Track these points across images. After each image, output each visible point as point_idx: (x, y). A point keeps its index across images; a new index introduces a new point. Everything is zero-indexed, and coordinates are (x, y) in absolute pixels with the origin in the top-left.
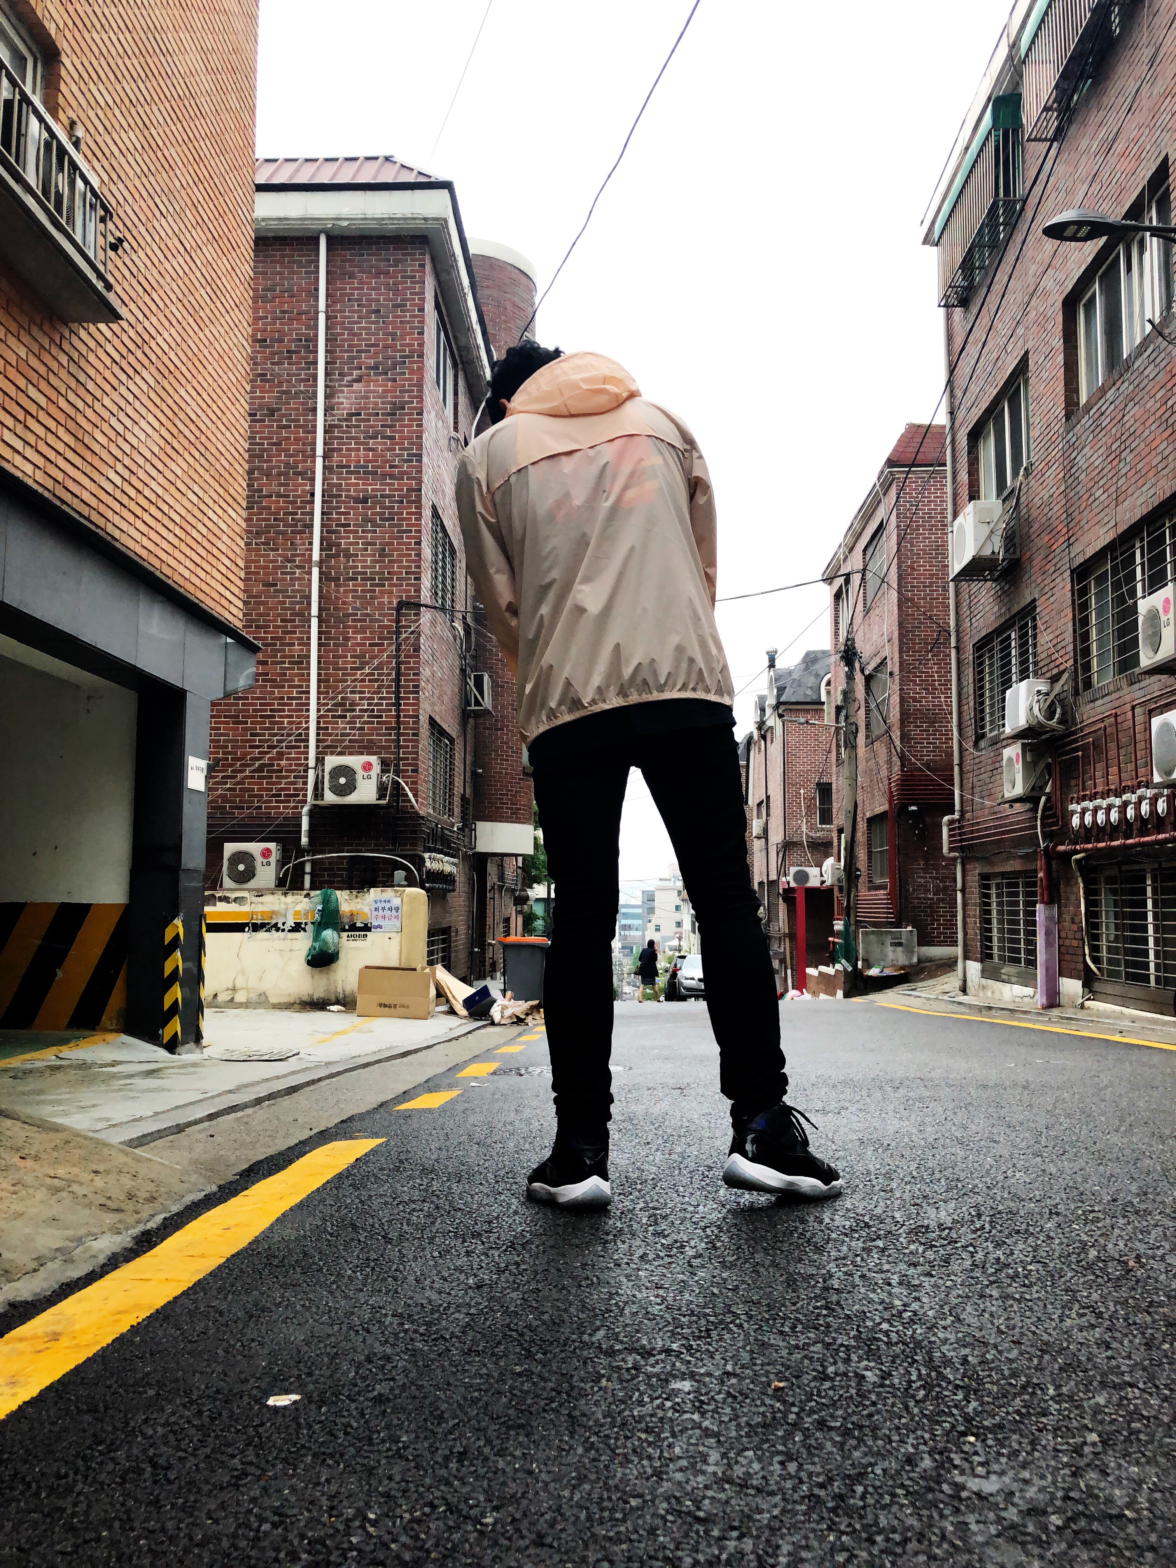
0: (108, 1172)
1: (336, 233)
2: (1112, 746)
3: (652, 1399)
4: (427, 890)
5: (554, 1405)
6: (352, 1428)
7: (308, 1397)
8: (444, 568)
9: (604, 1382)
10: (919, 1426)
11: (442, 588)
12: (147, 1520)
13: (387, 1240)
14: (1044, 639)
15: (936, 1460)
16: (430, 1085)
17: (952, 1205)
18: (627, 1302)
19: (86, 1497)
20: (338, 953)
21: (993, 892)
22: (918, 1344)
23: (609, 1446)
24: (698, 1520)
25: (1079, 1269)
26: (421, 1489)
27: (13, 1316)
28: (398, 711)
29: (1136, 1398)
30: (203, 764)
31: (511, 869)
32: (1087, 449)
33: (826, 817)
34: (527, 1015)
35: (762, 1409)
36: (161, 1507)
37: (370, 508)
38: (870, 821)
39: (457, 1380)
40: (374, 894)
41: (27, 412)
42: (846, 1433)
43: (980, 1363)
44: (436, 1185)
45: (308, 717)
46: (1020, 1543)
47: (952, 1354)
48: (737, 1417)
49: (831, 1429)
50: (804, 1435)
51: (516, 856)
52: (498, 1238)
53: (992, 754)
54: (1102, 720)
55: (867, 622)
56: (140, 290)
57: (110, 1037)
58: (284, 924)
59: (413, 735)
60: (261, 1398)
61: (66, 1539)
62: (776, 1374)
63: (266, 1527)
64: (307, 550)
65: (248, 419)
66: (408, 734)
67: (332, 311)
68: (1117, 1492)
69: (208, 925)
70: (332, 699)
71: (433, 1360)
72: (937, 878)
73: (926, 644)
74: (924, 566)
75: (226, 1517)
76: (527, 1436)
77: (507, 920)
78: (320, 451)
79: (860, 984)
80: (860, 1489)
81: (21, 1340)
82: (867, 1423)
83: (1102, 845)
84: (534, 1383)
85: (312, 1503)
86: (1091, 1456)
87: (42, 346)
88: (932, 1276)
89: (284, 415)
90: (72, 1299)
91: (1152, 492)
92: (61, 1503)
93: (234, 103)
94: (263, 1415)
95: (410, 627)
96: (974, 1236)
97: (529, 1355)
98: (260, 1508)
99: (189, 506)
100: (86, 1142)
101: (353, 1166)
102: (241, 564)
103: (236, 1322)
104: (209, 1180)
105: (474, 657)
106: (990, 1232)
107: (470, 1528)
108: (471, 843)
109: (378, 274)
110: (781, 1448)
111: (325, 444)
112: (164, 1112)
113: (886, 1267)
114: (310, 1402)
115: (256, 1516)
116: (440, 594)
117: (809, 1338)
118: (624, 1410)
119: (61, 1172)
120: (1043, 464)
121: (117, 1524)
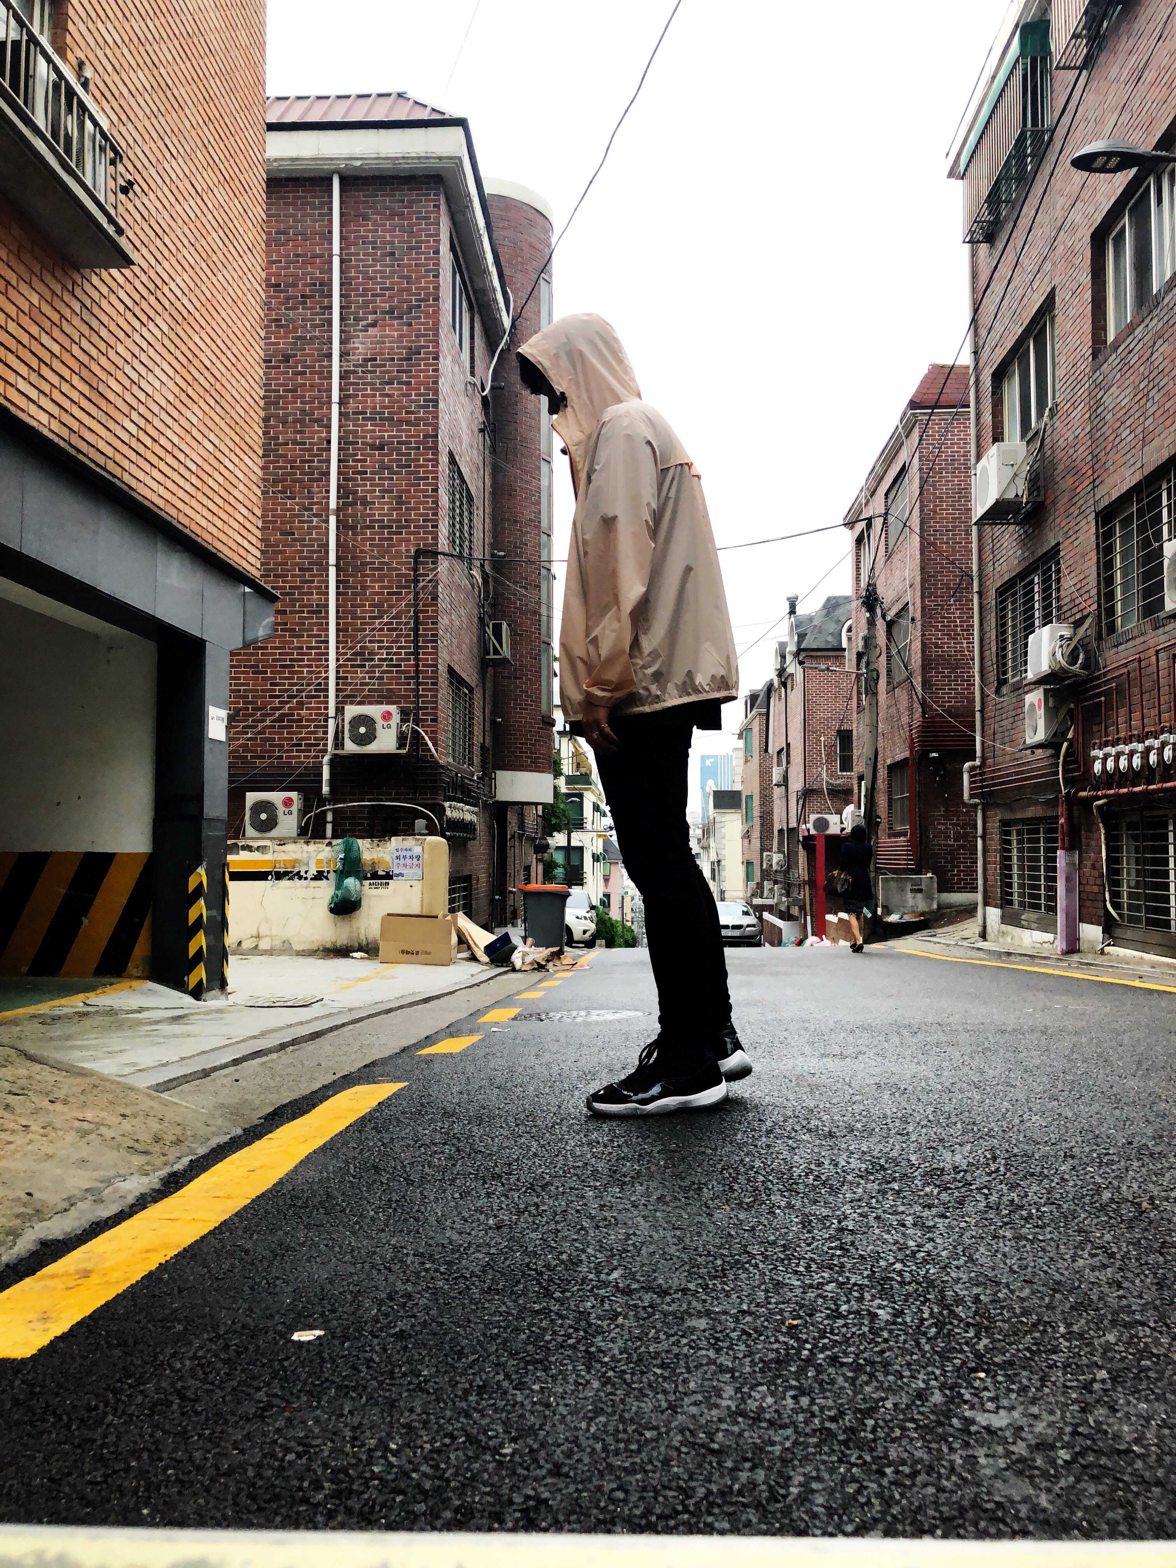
0: (135, 1116)
1: (348, 173)
2: (1136, 691)
3: (669, 1336)
4: (448, 839)
5: (571, 1341)
6: (374, 1362)
7: (331, 1333)
8: (461, 515)
9: (620, 1320)
10: (930, 1363)
11: (459, 537)
12: (175, 1450)
13: (409, 1182)
14: (1068, 583)
15: (946, 1395)
16: (452, 1031)
17: (968, 1147)
18: (644, 1243)
19: (116, 1429)
20: (360, 901)
21: (1014, 838)
22: (931, 1284)
23: (625, 1380)
24: (713, 1452)
25: (1093, 1211)
26: (442, 1421)
27: (45, 1254)
28: (417, 660)
29: (1145, 1336)
30: (223, 713)
31: (532, 818)
32: (1114, 388)
33: (847, 764)
34: (548, 961)
35: (775, 1346)
36: (188, 1439)
37: (386, 455)
38: (891, 768)
39: (478, 1317)
40: (395, 842)
41: (40, 359)
42: (857, 1368)
43: (993, 1301)
44: (457, 1128)
45: (327, 666)
46: (1028, 1477)
47: (964, 1292)
48: (751, 1354)
49: (843, 1364)
50: (816, 1370)
51: (536, 804)
52: (518, 1180)
53: (1014, 700)
54: (1125, 665)
55: (888, 567)
56: (152, 234)
57: (136, 984)
58: (306, 872)
59: (432, 684)
60: (286, 1333)
61: (96, 1470)
62: (791, 1312)
63: (290, 1457)
64: (324, 498)
65: (263, 365)
66: (427, 684)
67: (347, 254)
68: (1126, 1428)
69: (231, 874)
70: (351, 648)
71: (453, 1298)
72: (958, 825)
73: (949, 588)
74: (946, 511)
75: (251, 1448)
76: (544, 1371)
77: (527, 868)
78: (335, 397)
79: (880, 930)
80: (870, 1422)
81: (52, 1277)
82: (879, 1359)
83: (1125, 790)
84: (552, 1321)
85: (335, 1434)
86: (1101, 1393)
87: (54, 293)
88: (947, 1217)
89: (300, 361)
90: (101, 1237)
92: (90, 1435)
93: (244, 39)
94: (288, 1349)
95: (428, 575)
96: (989, 1178)
97: (549, 1295)
98: (285, 1439)
99: (206, 455)
100: (113, 1087)
101: (375, 1110)
102: (259, 513)
103: (261, 1261)
104: (234, 1123)
105: (492, 605)
106: (1005, 1174)
107: (488, 1458)
108: (490, 792)
109: (393, 215)
110: (794, 1383)
111: (341, 390)
112: (190, 1058)
113: (901, 1209)
114: (333, 1338)
115: (281, 1446)
116: (458, 542)
117: (822, 1277)
118: (640, 1346)
119: (89, 1115)
120: (1068, 405)
121: (145, 1455)
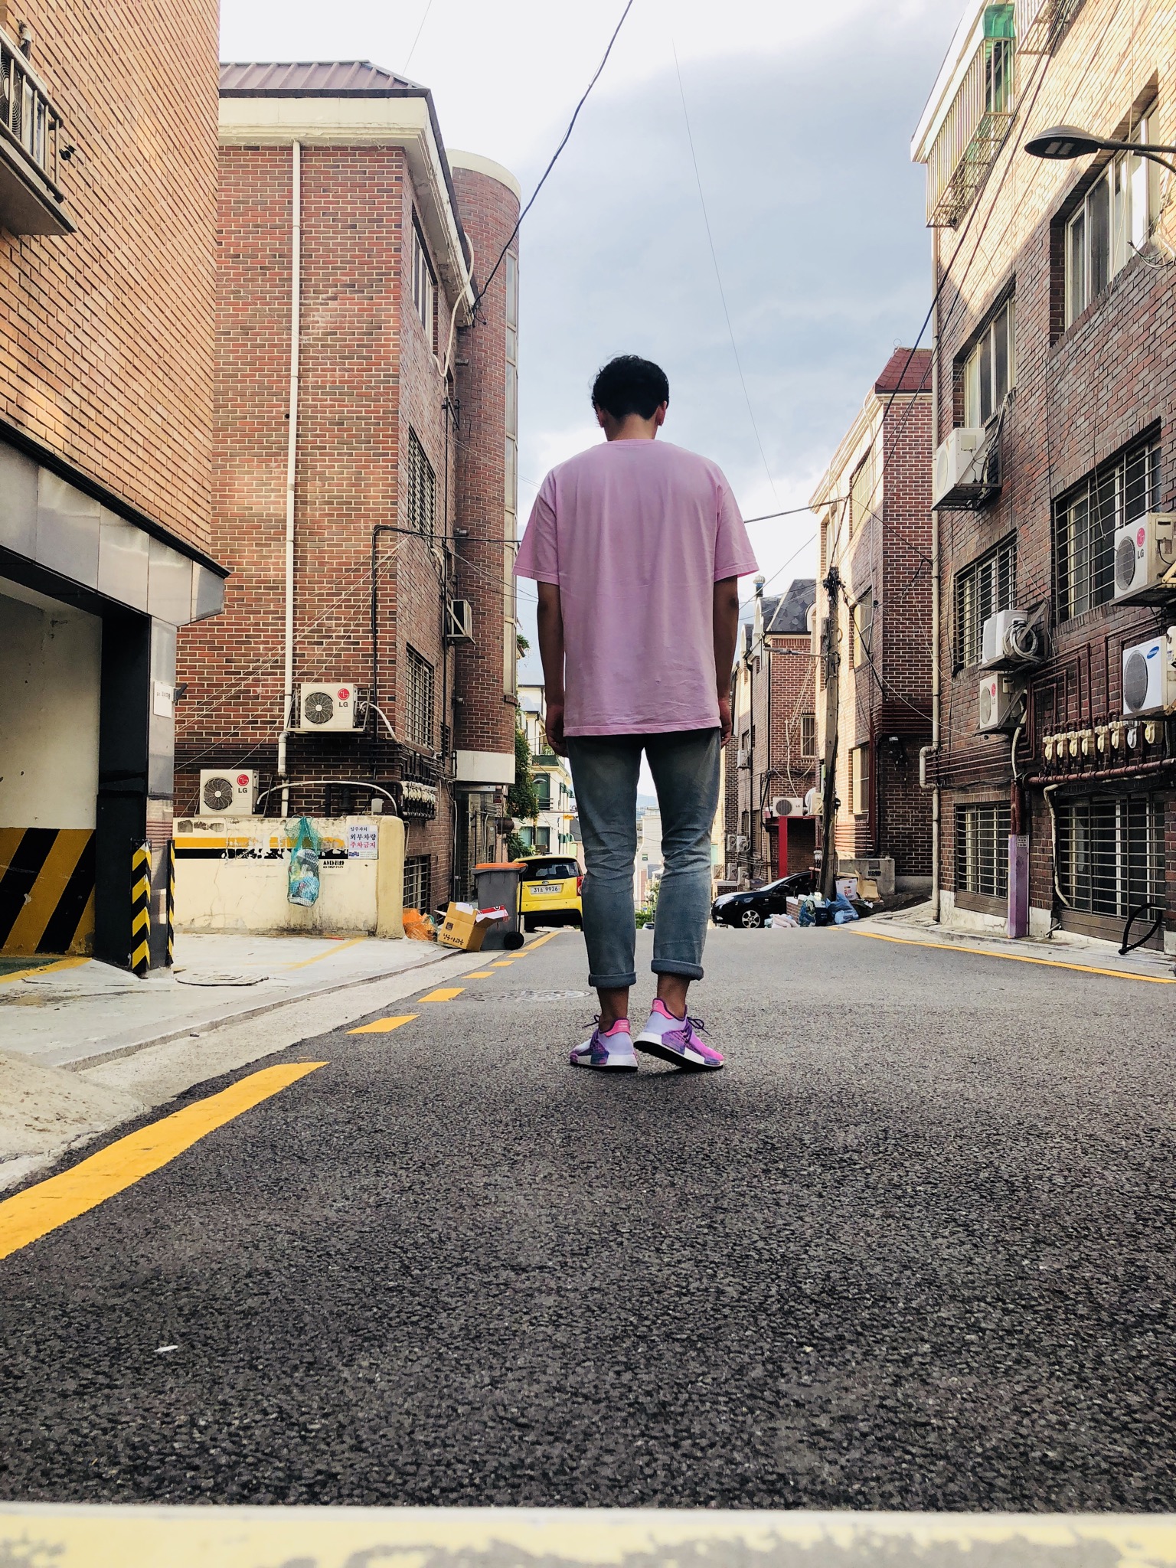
0: (40, 1093)
1: (310, 143)
2: (1085, 677)
4: (404, 818)
6: (213, 1339)
8: (422, 492)
11: (421, 513)
14: (1024, 569)
16: (390, 1010)
21: (968, 822)
28: (375, 638)
32: (1070, 375)
33: (810, 747)
37: (346, 430)
38: (852, 751)
40: (350, 821)
44: (364, 1107)
45: (284, 643)
51: (498, 784)
53: (970, 685)
54: (1077, 651)
55: (852, 551)
56: (97, 202)
57: (78, 961)
58: (260, 851)
59: (390, 662)
65: (215, 337)
66: (384, 662)
67: (307, 226)
70: (308, 625)
72: (915, 808)
73: (911, 573)
74: (910, 495)
77: (491, 848)
78: (294, 371)
89: (259, 334)
91: (1133, 419)
93: (196, 5)
95: (386, 552)
100: (20, 1064)
102: (209, 487)
103: (131, 1239)
104: (144, 1102)
105: (455, 584)
106: (892, 1154)
109: (353, 187)
111: (300, 364)
116: (418, 519)
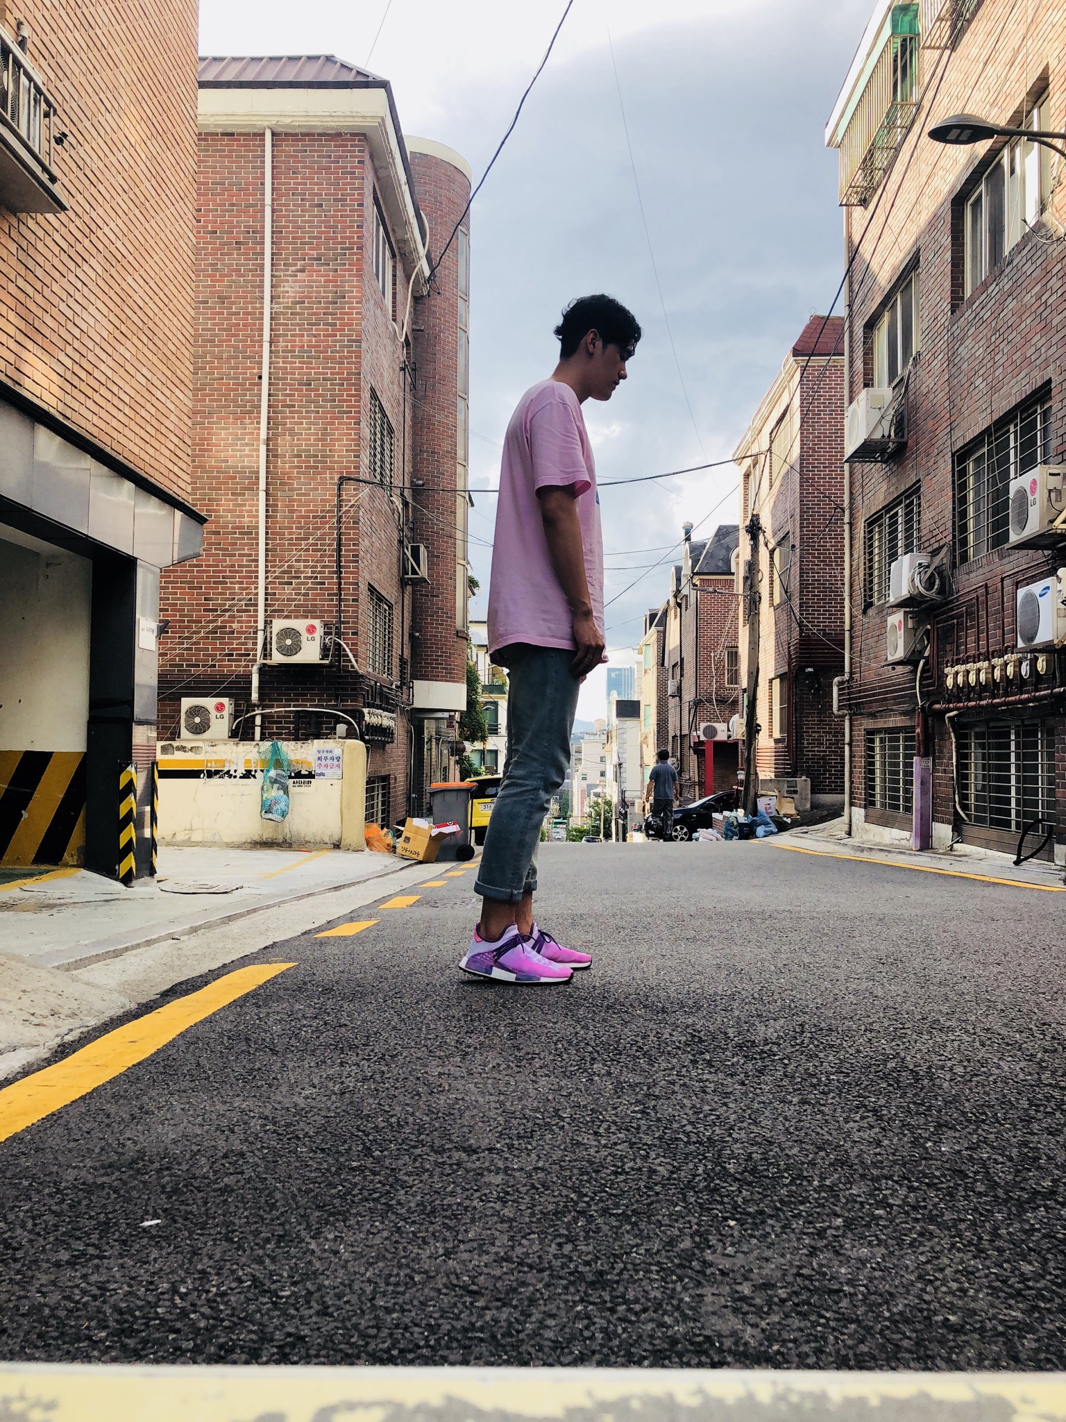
0: (36, 991)
1: (280, 130)
2: (983, 613)
4: (366, 742)
8: (382, 446)
11: (381, 465)
14: (927, 516)
15: (694, 1242)
16: (354, 916)
21: (877, 745)
28: (340, 578)
29: (887, 1189)
30: (153, 625)
33: (733, 676)
37: (312, 390)
38: (771, 681)
40: (318, 744)
45: (257, 583)
49: (612, 1215)
51: (451, 711)
53: (879, 621)
54: (975, 590)
56: (86, 182)
57: (70, 871)
58: (235, 771)
59: (353, 600)
63: (86, 1299)
64: (255, 429)
66: (348, 600)
67: (278, 205)
70: (279, 567)
73: (825, 520)
74: (824, 448)
77: (445, 769)
78: (266, 337)
83: (972, 704)
89: (234, 303)
91: (1026, 380)
93: (177, 4)
95: (350, 501)
98: (87, 1283)
99: (138, 387)
100: (18, 965)
101: (261, 987)
102: (189, 441)
104: (130, 999)
105: (412, 529)
108: (408, 699)
109: (320, 170)
111: (271, 330)
115: (81, 1290)
116: (379, 470)
120: (930, 354)
